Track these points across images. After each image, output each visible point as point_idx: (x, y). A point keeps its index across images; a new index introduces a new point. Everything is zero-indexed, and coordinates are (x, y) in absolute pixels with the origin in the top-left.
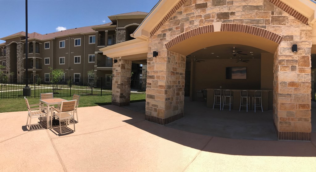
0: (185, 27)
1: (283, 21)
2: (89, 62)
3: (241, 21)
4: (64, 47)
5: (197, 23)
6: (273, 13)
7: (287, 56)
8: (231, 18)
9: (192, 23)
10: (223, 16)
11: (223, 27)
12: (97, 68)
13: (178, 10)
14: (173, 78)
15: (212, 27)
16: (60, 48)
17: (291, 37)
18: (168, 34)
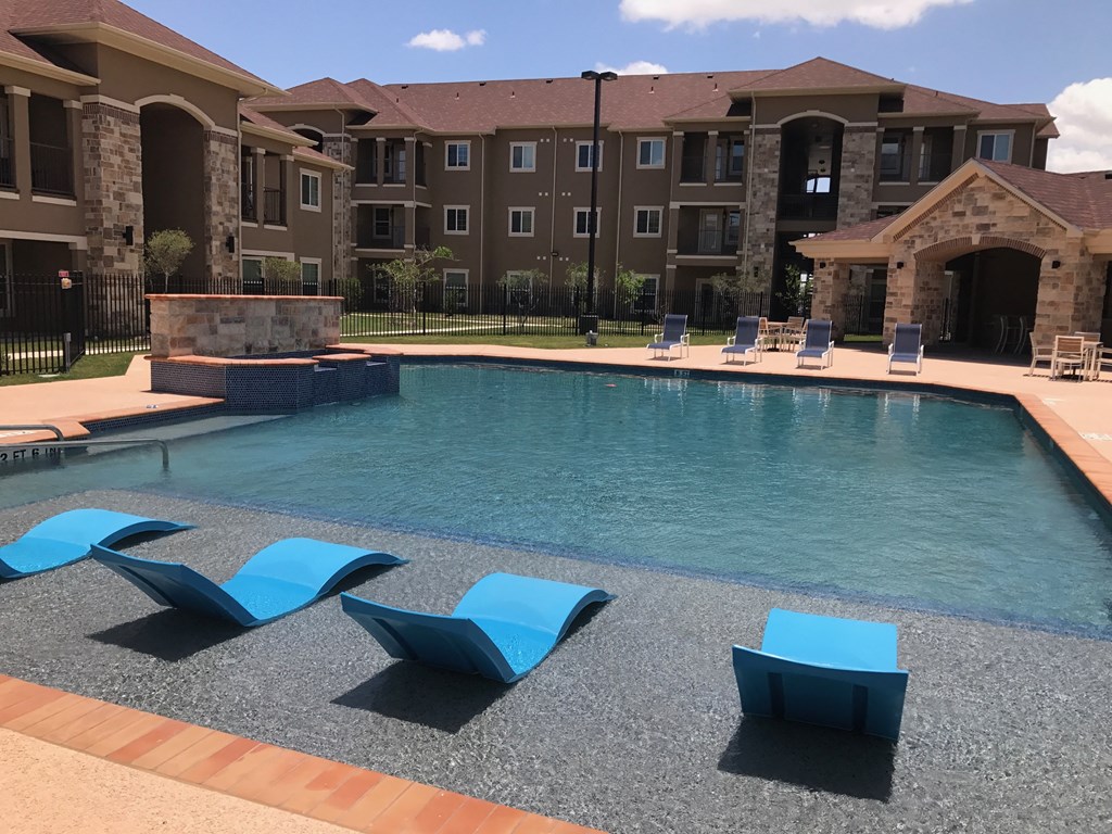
0: (940, 236)
1: (1048, 233)
2: (636, 235)
3: (1003, 233)
4: (533, 170)
5: (952, 233)
6: (1038, 224)
7: (1049, 272)
8: (992, 230)
9: (947, 232)
10: (984, 227)
11: (982, 239)
12: (678, 257)
13: (932, 215)
14: (923, 295)
15: (970, 239)
16: (513, 170)
17: (1056, 251)
18: (918, 241)
